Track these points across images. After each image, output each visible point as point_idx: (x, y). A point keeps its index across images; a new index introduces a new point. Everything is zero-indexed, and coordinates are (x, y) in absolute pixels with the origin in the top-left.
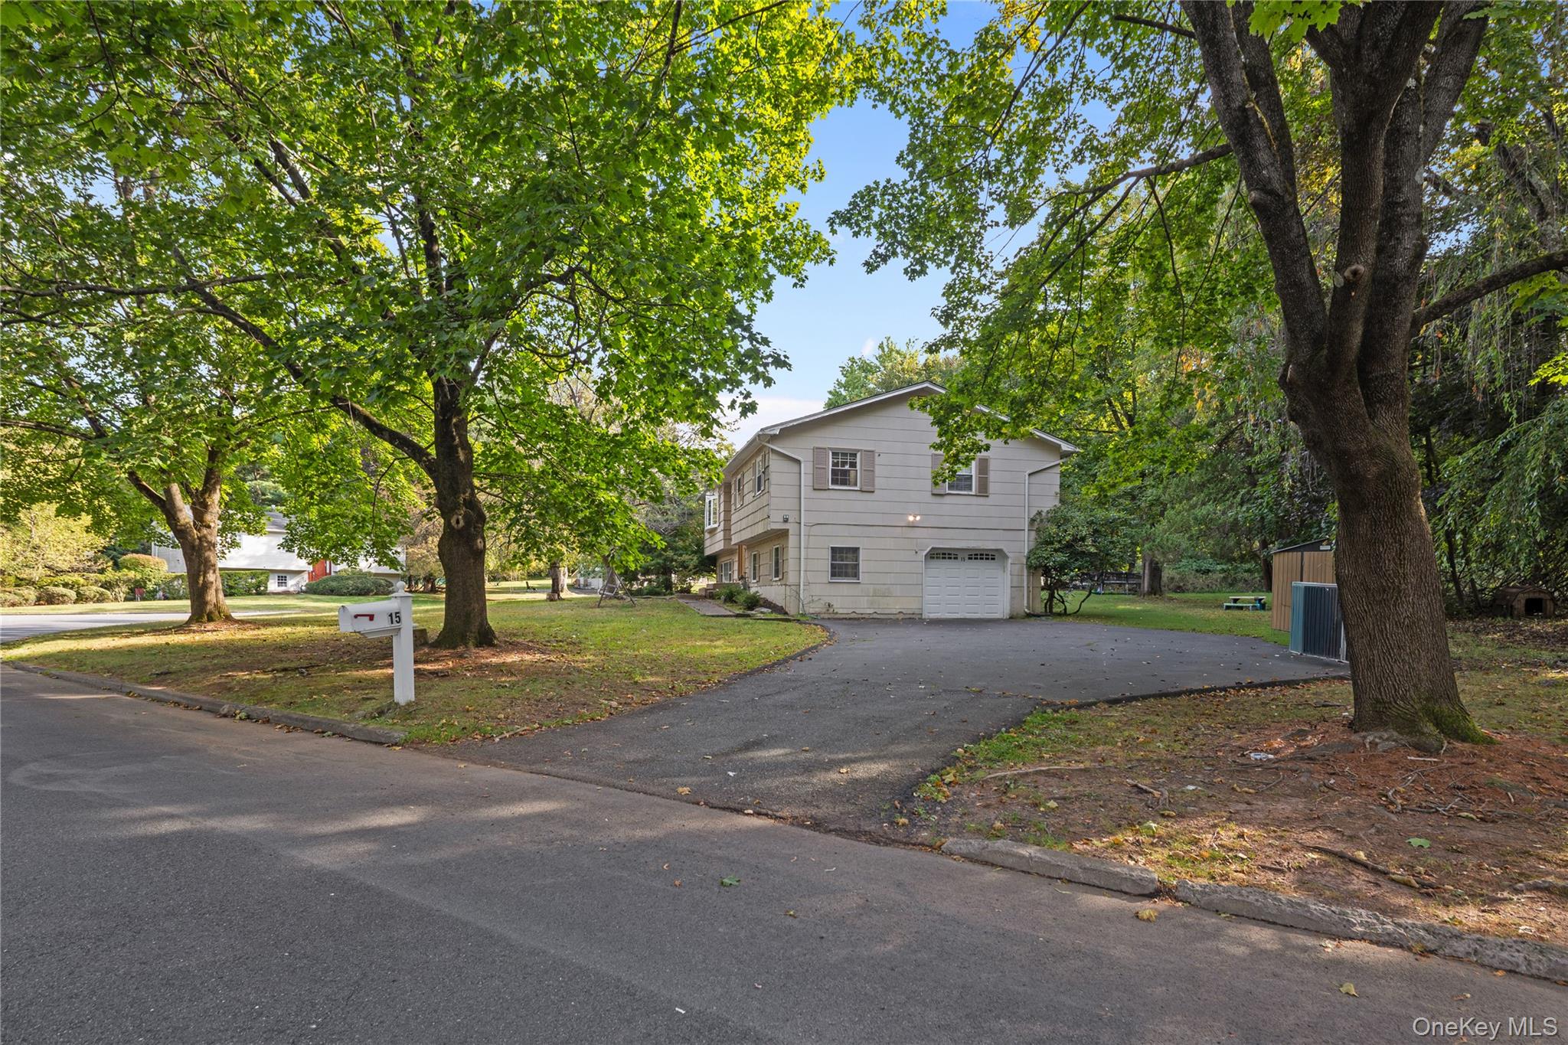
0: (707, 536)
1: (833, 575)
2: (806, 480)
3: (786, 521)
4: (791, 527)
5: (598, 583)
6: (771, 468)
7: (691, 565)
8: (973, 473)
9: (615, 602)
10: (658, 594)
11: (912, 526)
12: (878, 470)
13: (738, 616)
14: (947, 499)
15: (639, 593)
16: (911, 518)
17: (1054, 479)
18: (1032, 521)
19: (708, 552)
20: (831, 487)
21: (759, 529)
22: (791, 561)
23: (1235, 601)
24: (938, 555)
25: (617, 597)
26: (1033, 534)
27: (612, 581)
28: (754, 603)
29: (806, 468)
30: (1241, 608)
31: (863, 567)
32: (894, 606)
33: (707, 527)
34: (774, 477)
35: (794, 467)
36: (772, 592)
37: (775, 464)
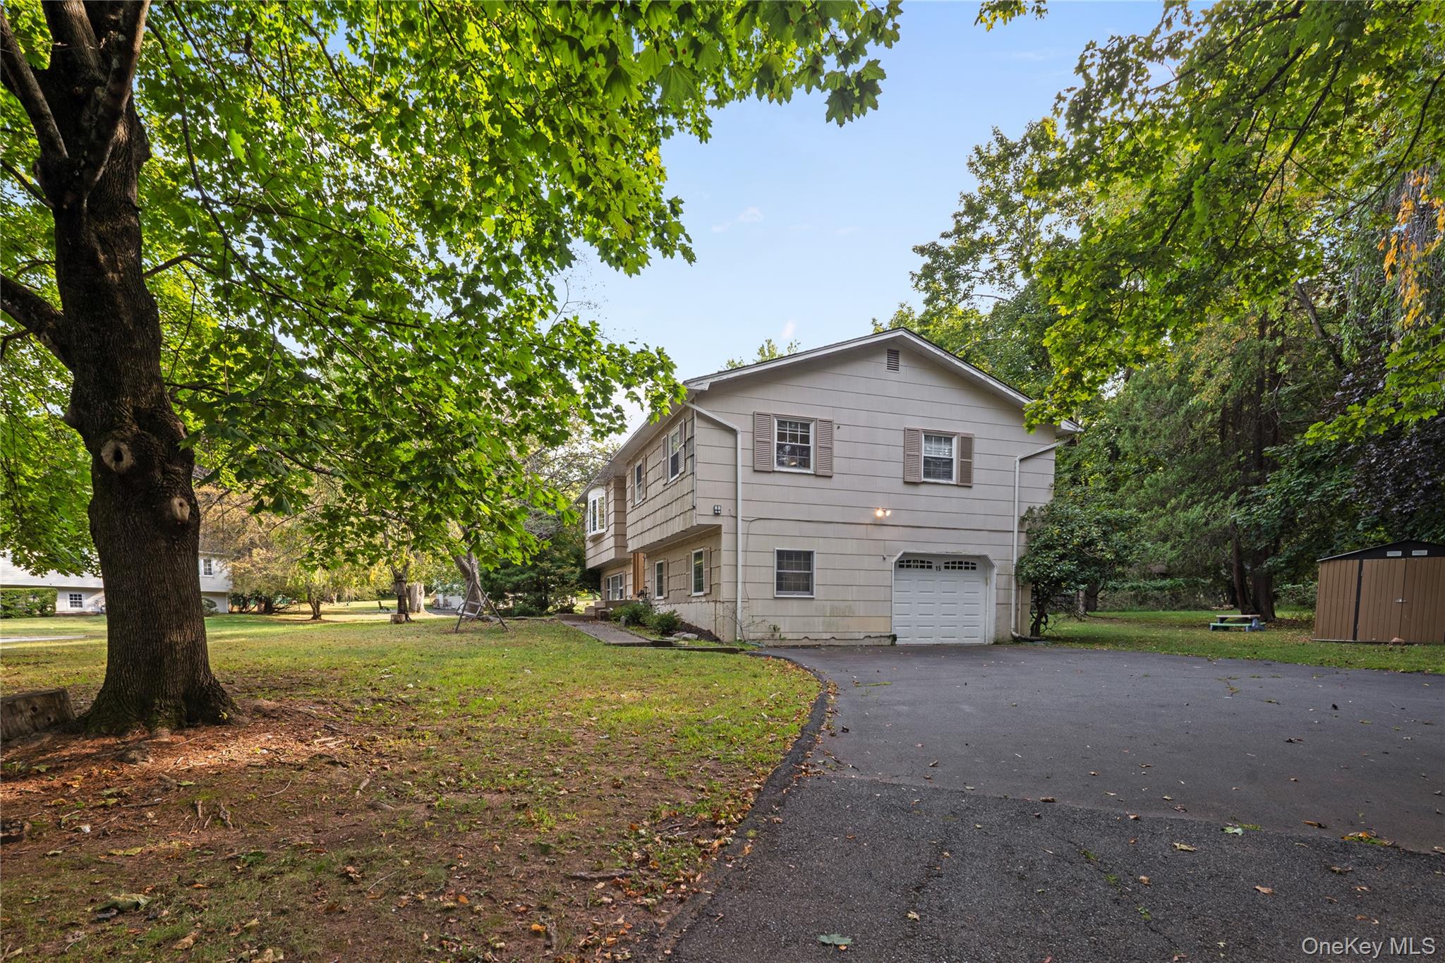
0: (589, 545)
1: (780, 588)
2: (744, 458)
3: (717, 514)
4: (723, 522)
5: (457, 602)
6: (697, 441)
7: (574, 578)
8: (954, 456)
9: (479, 624)
10: (531, 614)
11: (879, 524)
12: (837, 448)
13: (655, 644)
14: (923, 490)
15: (508, 613)
16: (880, 513)
17: (1047, 467)
18: (1023, 520)
19: (590, 564)
20: (777, 468)
21: (677, 527)
22: (724, 569)
23: (1222, 620)
24: (907, 563)
25: (480, 618)
26: (1023, 536)
27: (475, 598)
28: (670, 625)
29: (744, 440)
30: (1226, 629)
31: (817, 577)
32: (856, 630)
33: (590, 534)
34: (701, 453)
35: (727, 440)
36: (694, 611)
37: (702, 433)
